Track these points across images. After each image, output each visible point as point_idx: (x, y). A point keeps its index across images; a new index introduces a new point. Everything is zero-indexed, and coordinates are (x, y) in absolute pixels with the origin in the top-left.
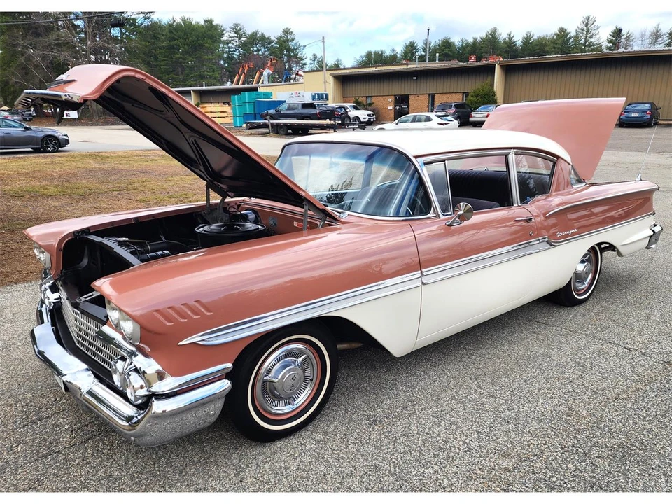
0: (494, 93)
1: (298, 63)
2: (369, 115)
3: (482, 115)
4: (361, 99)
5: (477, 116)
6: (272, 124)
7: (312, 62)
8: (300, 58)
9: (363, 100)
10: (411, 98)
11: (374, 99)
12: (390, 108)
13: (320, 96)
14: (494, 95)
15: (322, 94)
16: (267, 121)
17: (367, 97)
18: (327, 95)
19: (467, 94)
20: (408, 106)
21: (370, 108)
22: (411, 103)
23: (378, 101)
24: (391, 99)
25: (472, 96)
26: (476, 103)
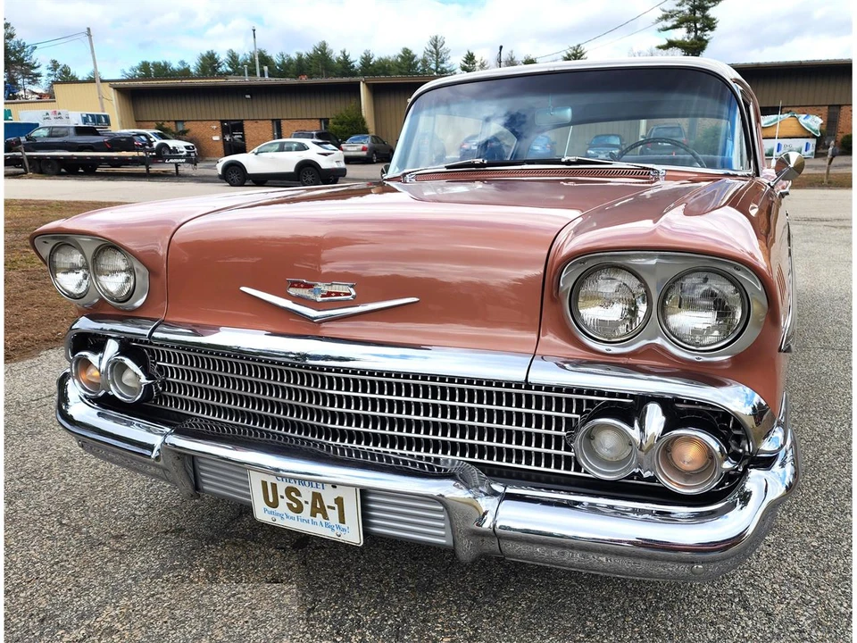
0: (363, 119)
1: (26, 74)
2: (187, 147)
3: (355, 149)
4: (166, 125)
5: (349, 149)
6: (29, 158)
7: (50, 72)
8: (28, 65)
9: (171, 126)
10: (247, 125)
11: (187, 126)
12: (216, 138)
13: (97, 119)
14: (363, 122)
15: (99, 116)
16: (20, 154)
17: (176, 122)
18: (107, 118)
19: (326, 121)
20: (243, 135)
21: (184, 137)
22: (247, 132)
23: (194, 127)
24: (216, 126)
25: (335, 123)
26: (342, 132)
